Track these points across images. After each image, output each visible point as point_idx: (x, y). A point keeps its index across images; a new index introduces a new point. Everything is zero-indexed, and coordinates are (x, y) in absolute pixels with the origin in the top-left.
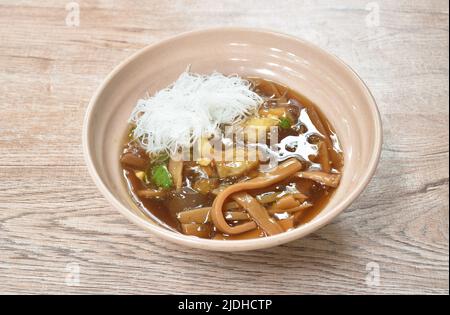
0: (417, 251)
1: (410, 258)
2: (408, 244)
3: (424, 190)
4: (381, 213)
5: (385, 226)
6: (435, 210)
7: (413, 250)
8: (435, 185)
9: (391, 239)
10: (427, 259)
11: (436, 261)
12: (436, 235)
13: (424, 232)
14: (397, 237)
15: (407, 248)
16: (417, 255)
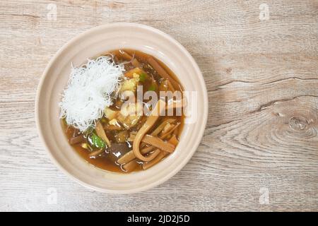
0: (253, 150)
1: (249, 155)
2: (248, 147)
3: (259, 110)
4: (235, 126)
5: (237, 135)
6: (264, 123)
7: (250, 150)
8: (266, 105)
9: (239, 143)
10: (257, 155)
11: (262, 156)
12: (263, 140)
13: (257, 138)
14: (242, 142)
15: (248, 149)
16: (252, 153)
